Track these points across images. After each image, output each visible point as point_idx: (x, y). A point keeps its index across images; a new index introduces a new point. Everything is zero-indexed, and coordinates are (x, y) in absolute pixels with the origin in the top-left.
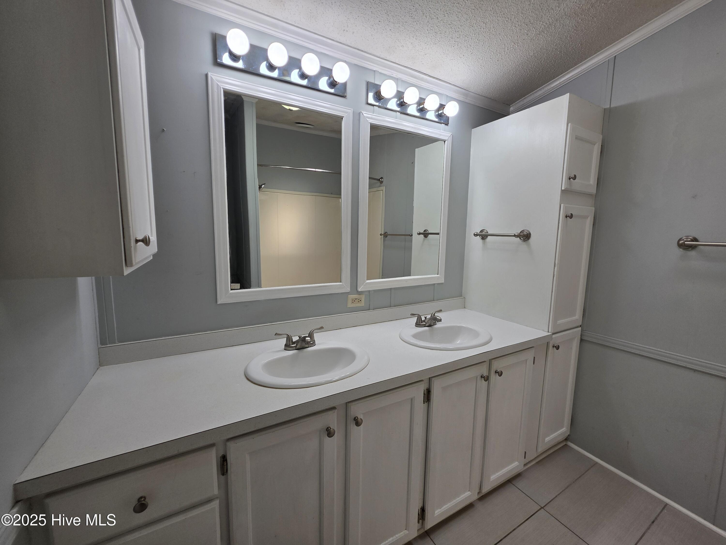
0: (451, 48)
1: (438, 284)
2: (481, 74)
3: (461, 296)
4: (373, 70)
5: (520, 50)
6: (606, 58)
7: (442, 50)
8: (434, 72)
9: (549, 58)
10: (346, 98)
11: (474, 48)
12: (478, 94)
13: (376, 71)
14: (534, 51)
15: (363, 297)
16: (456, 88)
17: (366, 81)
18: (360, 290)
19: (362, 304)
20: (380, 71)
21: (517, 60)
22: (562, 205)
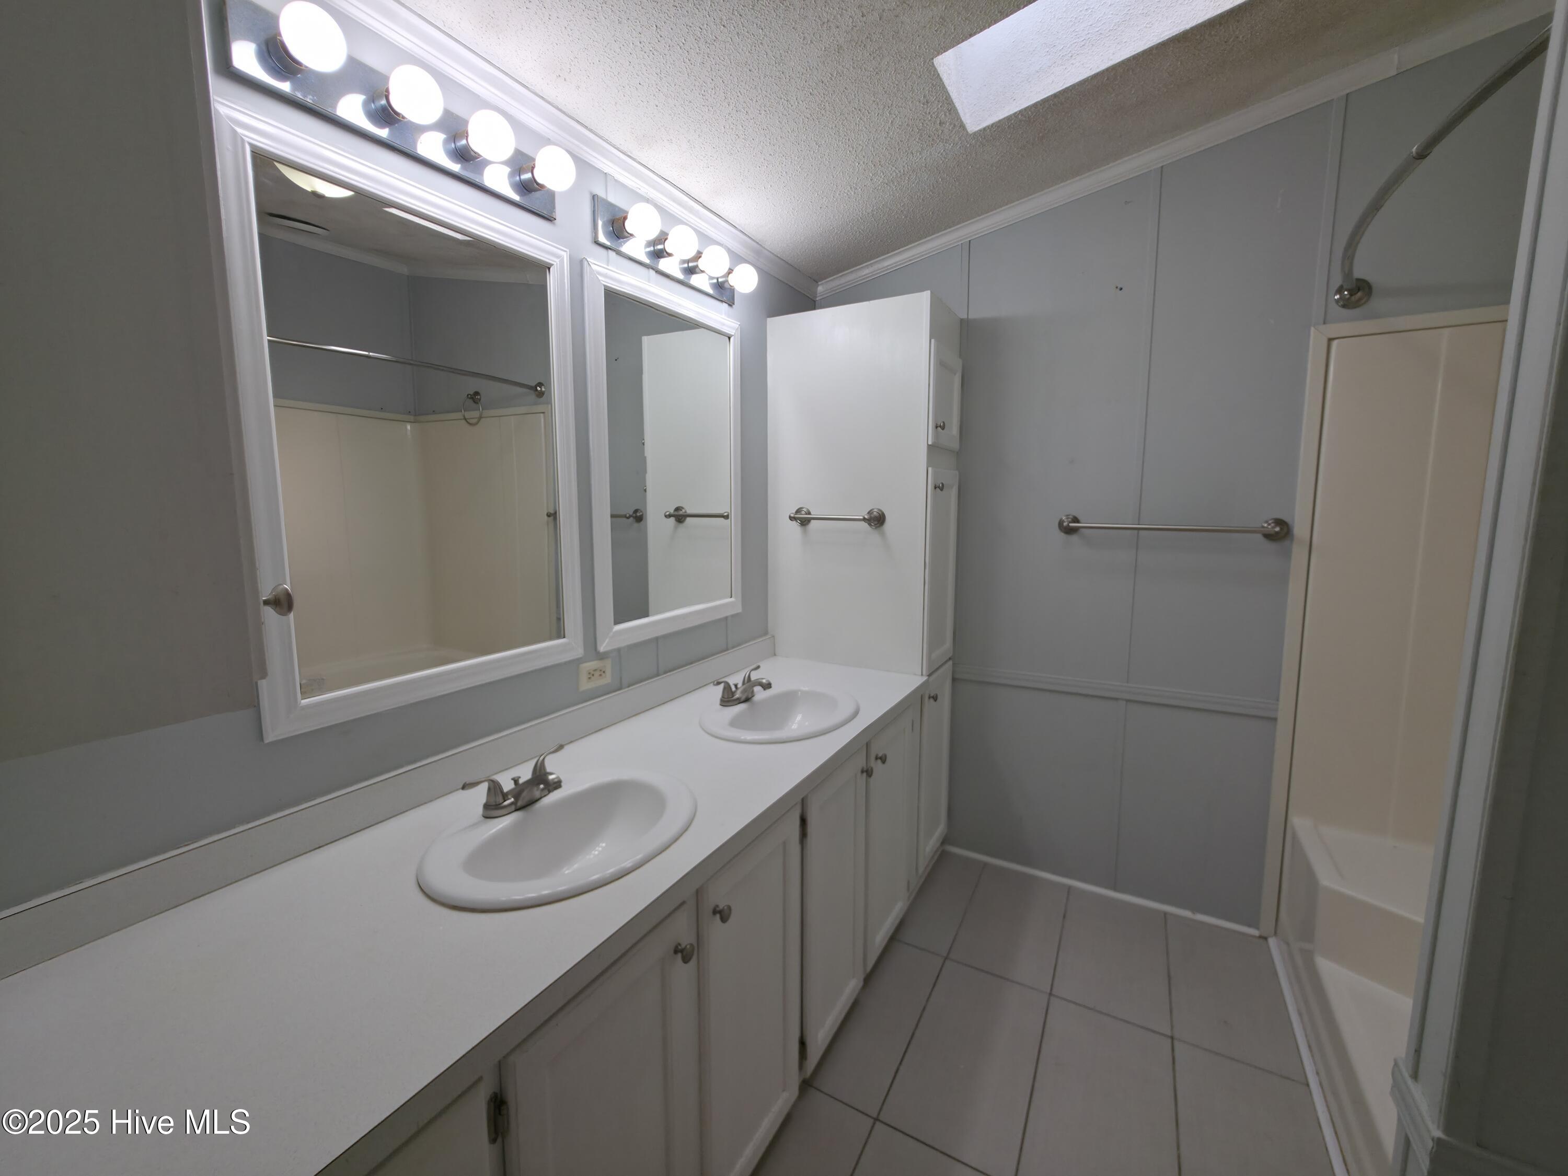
0: (755, 168)
1: (733, 616)
2: (790, 223)
3: (766, 633)
4: (603, 172)
5: (856, 200)
6: (958, 241)
7: (739, 168)
8: (714, 201)
9: (890, 221)
10: (554, 224)
11: (791, 178)
12: (775, 255)
13: (609, 174)
14: (873, 207)
15: (608, 665)
16: (745, 237)
17: (591, 193)
18: (602, 648)
19: (607, 679)
20: (617, 177)
21: (848, 214)
22: (930, 469)
